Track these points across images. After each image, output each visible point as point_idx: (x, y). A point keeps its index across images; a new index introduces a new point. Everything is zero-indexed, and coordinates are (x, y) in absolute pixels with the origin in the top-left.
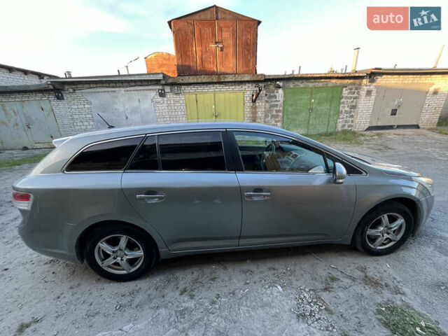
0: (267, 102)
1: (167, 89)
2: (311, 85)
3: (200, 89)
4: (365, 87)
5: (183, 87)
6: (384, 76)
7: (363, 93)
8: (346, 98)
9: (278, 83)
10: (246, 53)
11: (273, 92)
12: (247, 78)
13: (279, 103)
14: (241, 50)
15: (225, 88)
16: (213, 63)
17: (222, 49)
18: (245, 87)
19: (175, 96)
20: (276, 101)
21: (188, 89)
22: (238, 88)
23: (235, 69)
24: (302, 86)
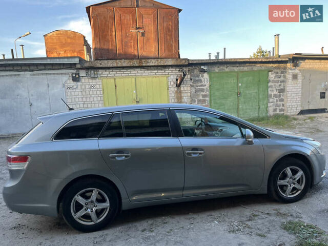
0: (192, 86)
1: (83, 73)
2: (236, 69)
3: (119, 73)
4: (290, 71)
5: (100, 72)
6: (307, 61)
7: (289, 76)
8: (273, 81)
9: (202, 67)
10: (168, 38)
11: (198, 76)
12: (170, 62)
13: (205, 88)
14: (163, 36)
15: (147, 72)
16: (134, 48)
17: (143, 34)
18: (168, 71)
19: (91, 81)
20: (201, 86)
21: (105, 73)
22: (160, 72)
23: (157, 53)
24: (227, 70)
